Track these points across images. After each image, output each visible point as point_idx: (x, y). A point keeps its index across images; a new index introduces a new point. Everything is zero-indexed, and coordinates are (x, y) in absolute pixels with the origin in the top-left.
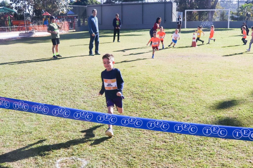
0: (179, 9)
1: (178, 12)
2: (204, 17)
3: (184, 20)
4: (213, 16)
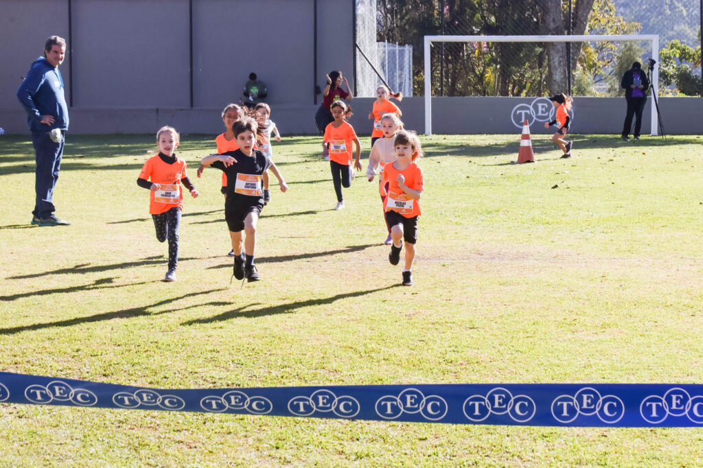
0: (391, 30)
1: (386, 46)
2: (530, 74)
3: (419, 88)
4: (574, 68)
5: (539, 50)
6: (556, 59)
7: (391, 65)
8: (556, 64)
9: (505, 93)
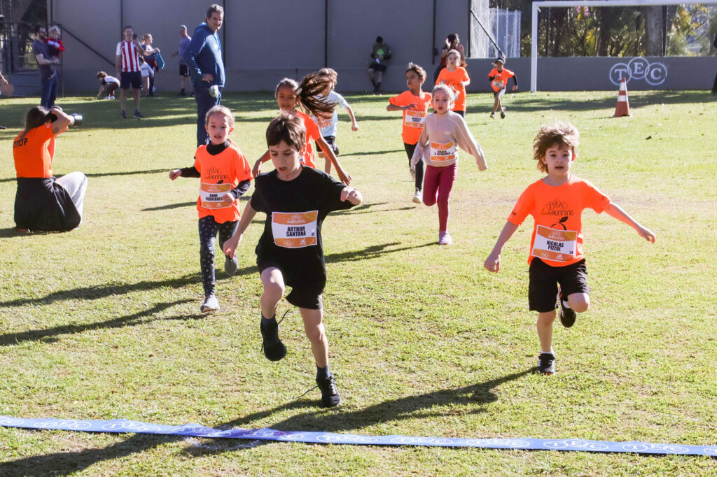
1: (497, 12)
3: (526, 50)
4: (670, 30)
5: (637, 13)
6: (653, 22)
7: (500, 29)
8: (653, 26)
9: (603, 53)
